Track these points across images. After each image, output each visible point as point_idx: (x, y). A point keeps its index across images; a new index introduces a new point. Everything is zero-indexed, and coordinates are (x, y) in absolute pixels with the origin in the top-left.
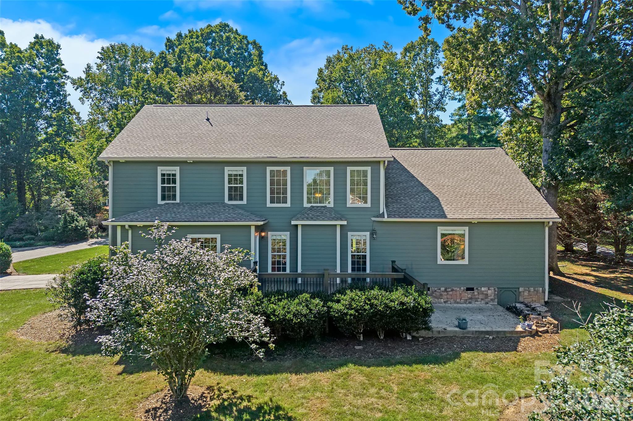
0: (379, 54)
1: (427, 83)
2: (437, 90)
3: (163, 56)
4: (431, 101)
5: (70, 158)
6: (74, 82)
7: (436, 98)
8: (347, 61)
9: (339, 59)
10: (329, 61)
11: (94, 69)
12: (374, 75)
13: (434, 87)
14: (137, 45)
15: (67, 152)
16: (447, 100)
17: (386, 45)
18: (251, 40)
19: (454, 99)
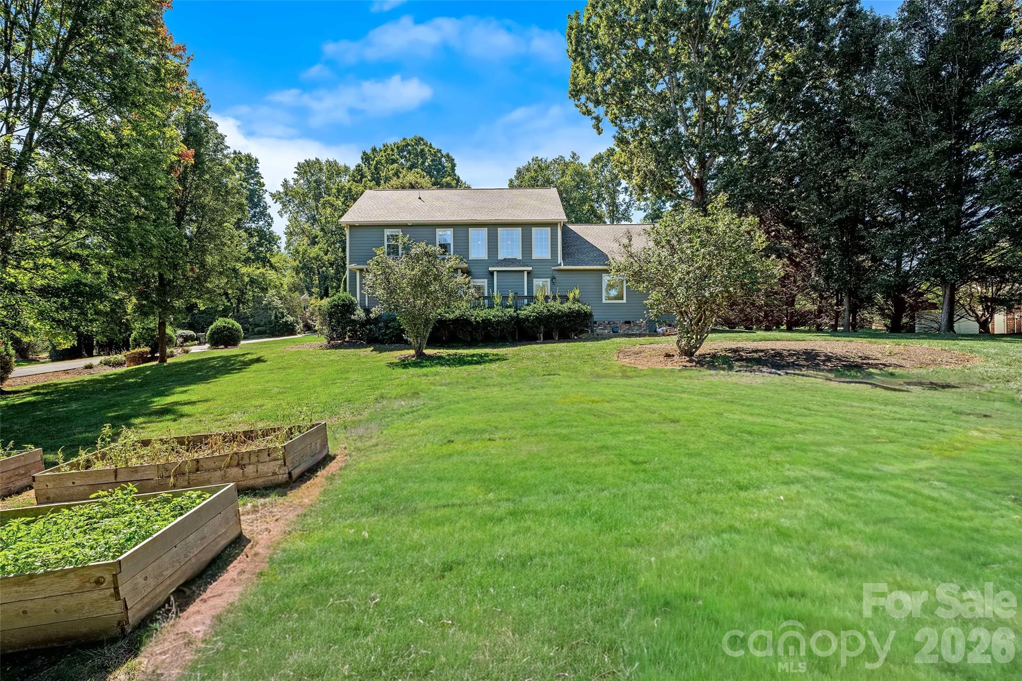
0: (566, 165)
1: (613, 194)
2: (624, 200)
3: (359, 169)
4: (618, 211)
5: (272, 267)
6: (272, 195)
7: (622, 208)
8: (536, 171)
9: (528, 170)
10: (519, 172)
11: (292, 182)
12: (562, 183)
13: (622, 198)
14: (331, 160)
15: (269, 261)
16: (633, 210)
17: (574, 155)
18: (444, 153)
19: (639, 209)
